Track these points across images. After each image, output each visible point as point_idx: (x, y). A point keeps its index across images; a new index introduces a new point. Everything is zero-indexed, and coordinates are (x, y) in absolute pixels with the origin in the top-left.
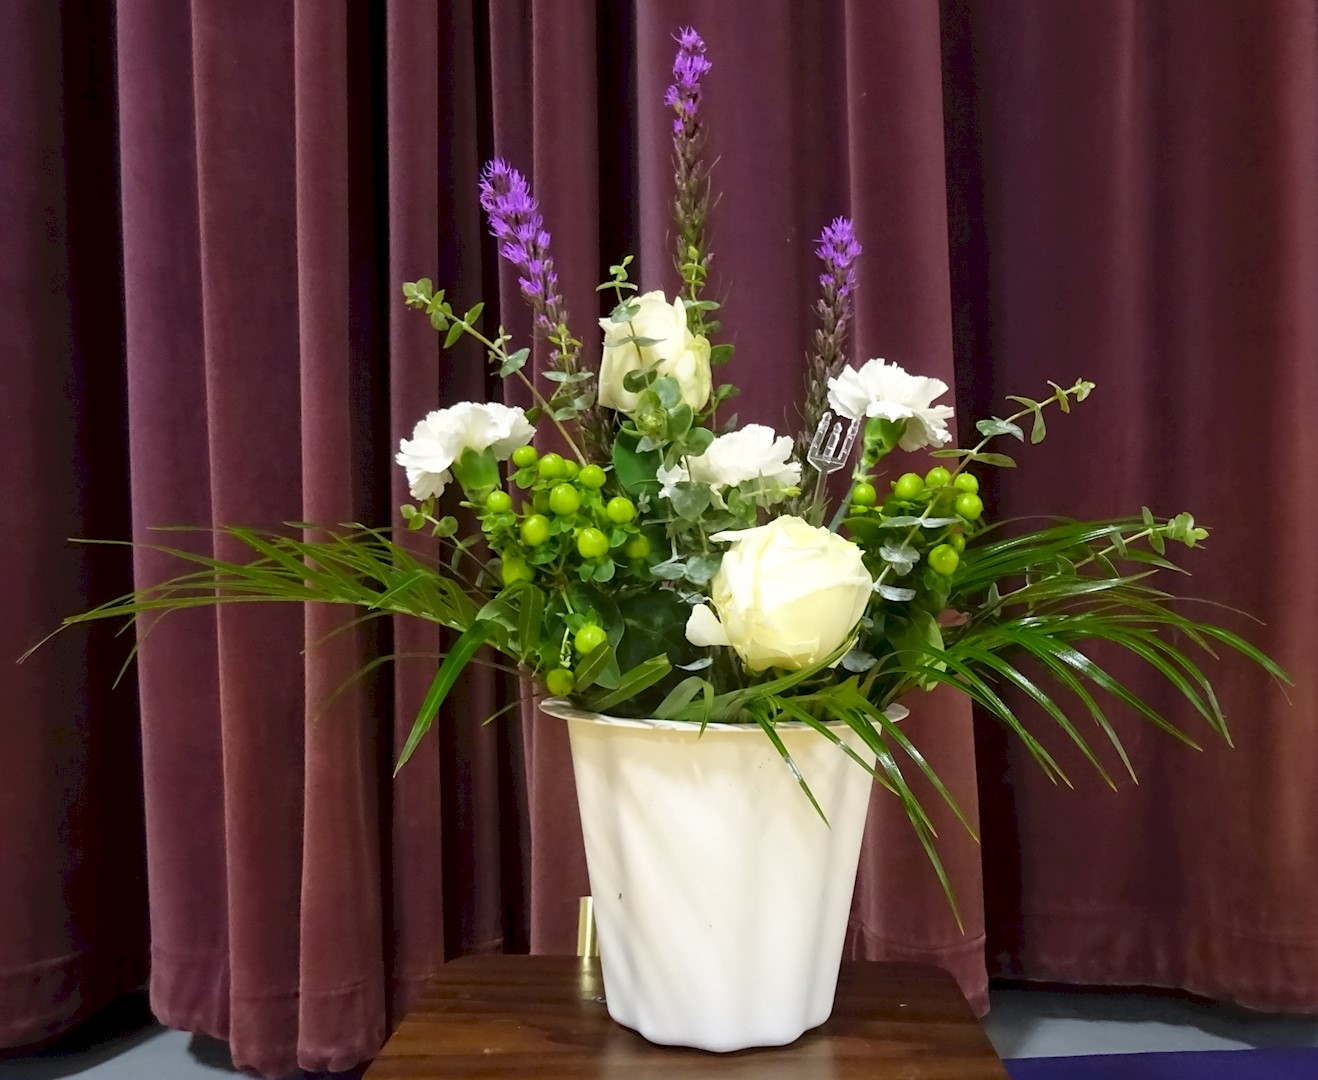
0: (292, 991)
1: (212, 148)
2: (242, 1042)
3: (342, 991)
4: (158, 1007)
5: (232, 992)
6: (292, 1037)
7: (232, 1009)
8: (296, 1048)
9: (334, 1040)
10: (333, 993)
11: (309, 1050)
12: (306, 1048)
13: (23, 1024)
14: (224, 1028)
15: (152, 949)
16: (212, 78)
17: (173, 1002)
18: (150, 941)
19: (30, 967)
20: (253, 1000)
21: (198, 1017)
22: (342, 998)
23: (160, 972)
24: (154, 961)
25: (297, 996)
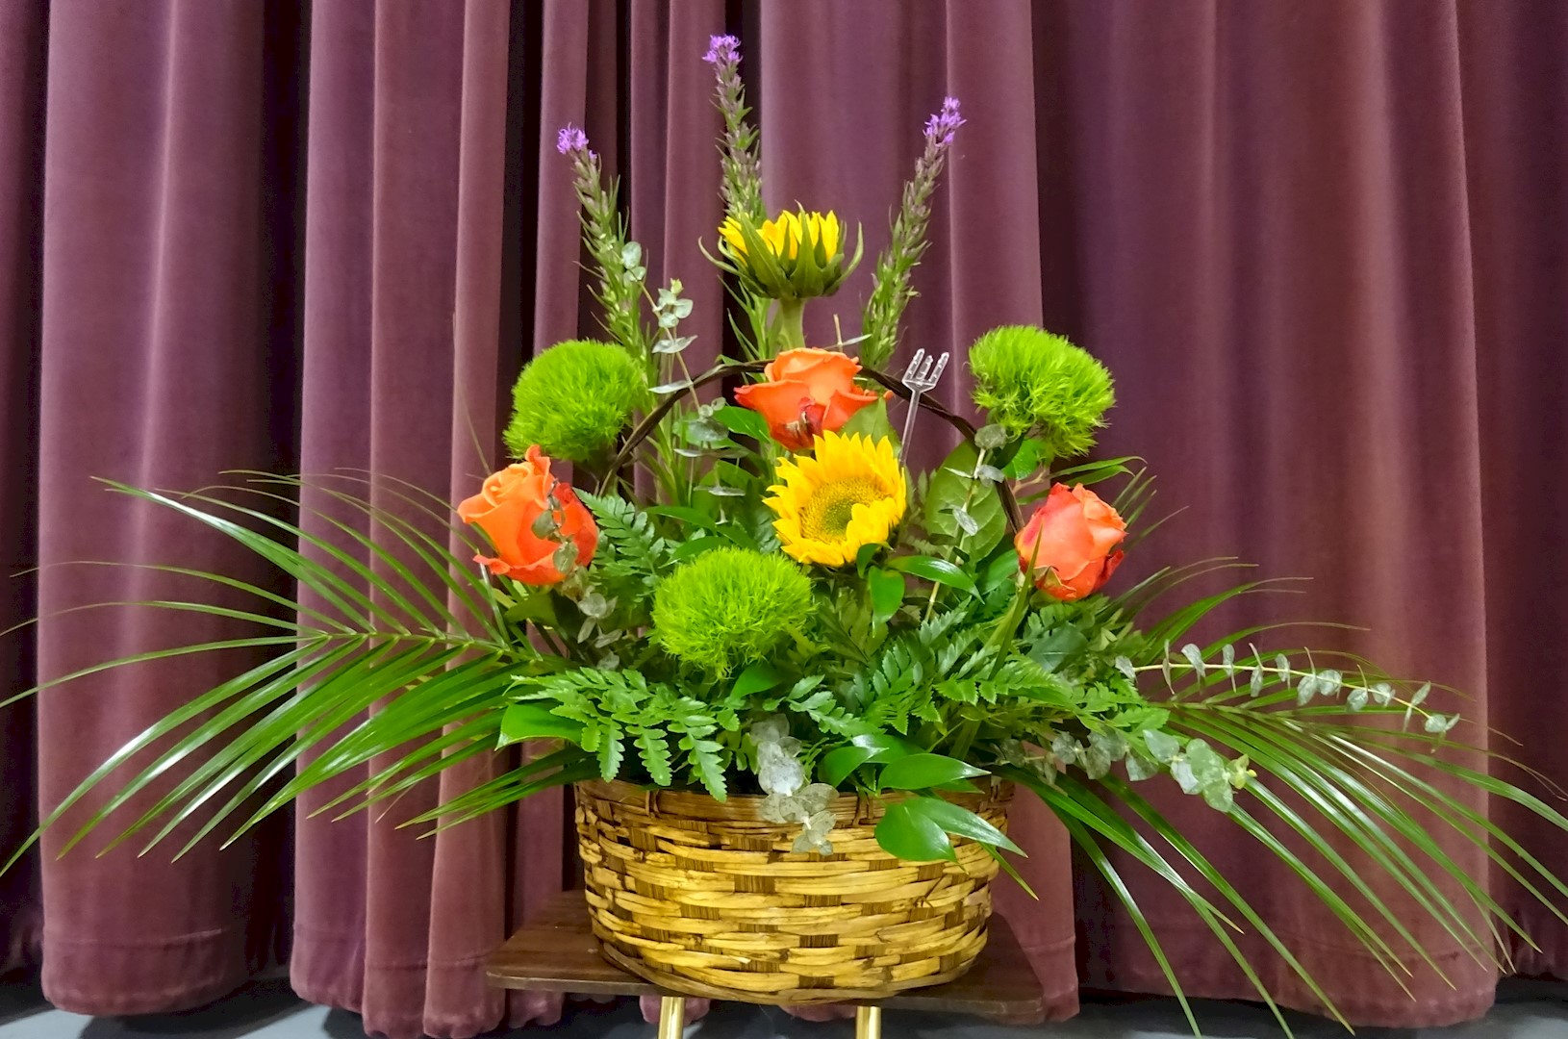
0: (420, 963)
1: (388, 202)
2: (374, 1010)
3: (466, 963)
4: (298, 983)
5: (366, 961)
6: (419, 1005)
7: (366, 978)
8: (421, 1017)
9: (456, 1010)
10: (457, 964)
11: (435, 1018)
12: (431, 1015)
13: (174, 991)
14: (358, 1002)
15: (295, 927)
16: (390, 145)
17: (311, 976)
18: (292, 919)
19: (186, 937)
20: (387, 969)
21: (333, 990)
22: (466, 968)
23: (301, 949)
24: (296, 938)
25: (425, 967)
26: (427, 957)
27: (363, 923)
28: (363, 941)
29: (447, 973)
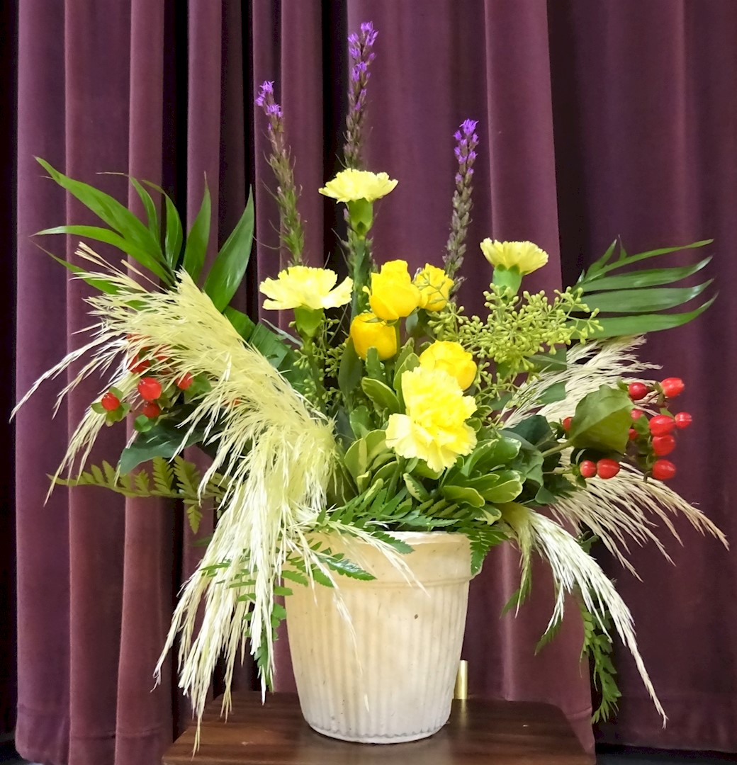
0: (111, 734)
3: (144, 734)
4: (21, 747)
5: (71, 733)
7: (71, 745)
10: (138, 735)
15: (18, 706)
16: (77, 132)
17: (31, 743)
18: (16, 701)
21: (47, 753)
22: (143, 738)
23: (23, 722)
24: (19, 714)
25: (114, 737)
26: (115, 730)
27: (68, 703)
28: (68, 717)
29: (129, 742)
